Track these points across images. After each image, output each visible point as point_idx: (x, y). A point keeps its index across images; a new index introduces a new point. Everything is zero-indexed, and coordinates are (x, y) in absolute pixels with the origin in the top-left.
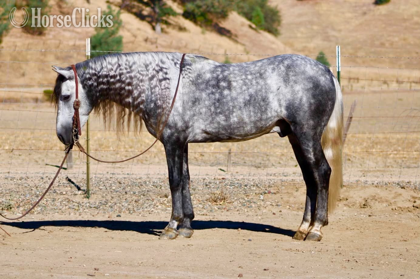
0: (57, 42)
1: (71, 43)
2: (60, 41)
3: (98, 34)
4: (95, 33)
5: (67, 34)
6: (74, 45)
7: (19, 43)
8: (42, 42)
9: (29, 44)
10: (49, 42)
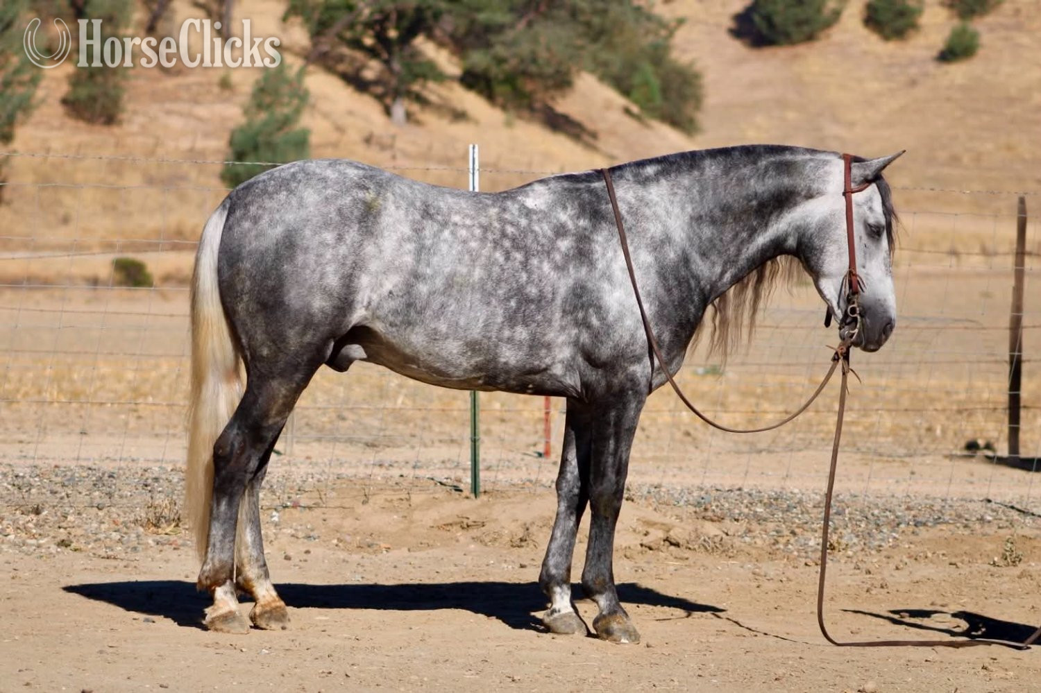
0: (151, 141)
1: (185, 144)
2: (157, 138)
3: (249, 125)
4: (244, 120)
5: (176, 123)
6: (191, 150)
7: (56, 144)
8: (112, 140)
9: (80, 146)
10: (129, 141)
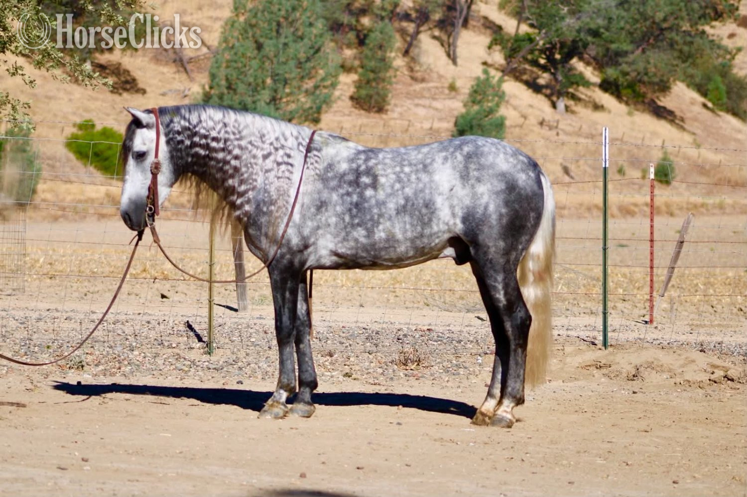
0: (406, 123)
1: (427, 125)
2: (410, 121)
3: (467, 113)
4: (463, 110)
5: (421, 112)
6: (431, 129)
7: (347, 125)
8: (382, 123)
10: (392, 123)
